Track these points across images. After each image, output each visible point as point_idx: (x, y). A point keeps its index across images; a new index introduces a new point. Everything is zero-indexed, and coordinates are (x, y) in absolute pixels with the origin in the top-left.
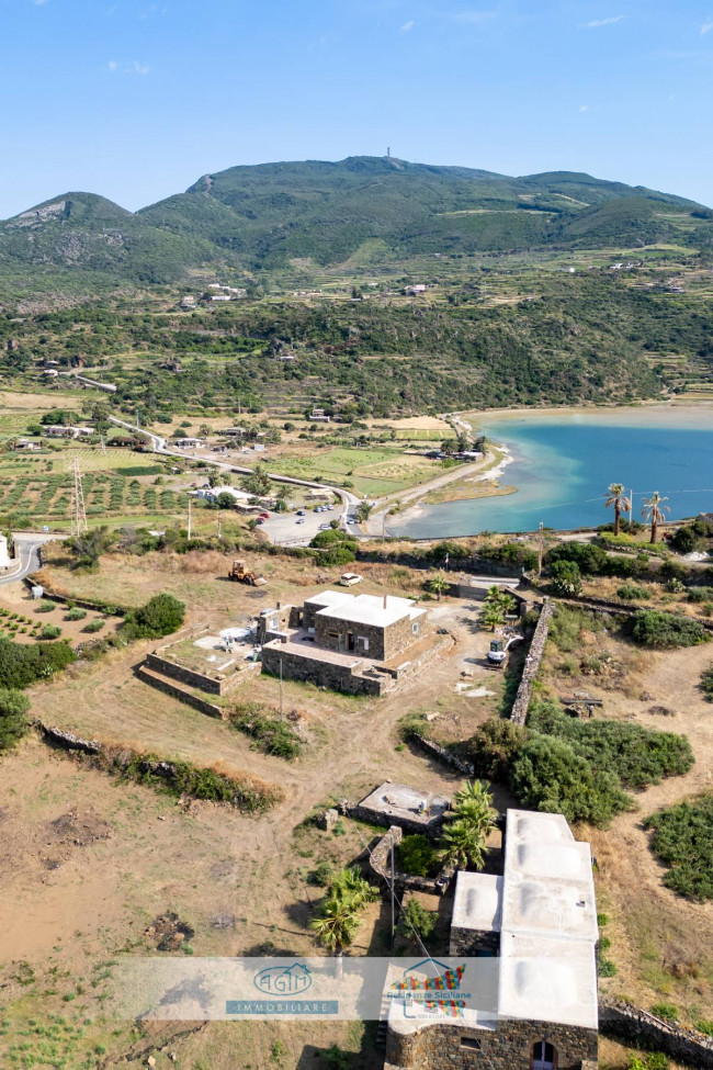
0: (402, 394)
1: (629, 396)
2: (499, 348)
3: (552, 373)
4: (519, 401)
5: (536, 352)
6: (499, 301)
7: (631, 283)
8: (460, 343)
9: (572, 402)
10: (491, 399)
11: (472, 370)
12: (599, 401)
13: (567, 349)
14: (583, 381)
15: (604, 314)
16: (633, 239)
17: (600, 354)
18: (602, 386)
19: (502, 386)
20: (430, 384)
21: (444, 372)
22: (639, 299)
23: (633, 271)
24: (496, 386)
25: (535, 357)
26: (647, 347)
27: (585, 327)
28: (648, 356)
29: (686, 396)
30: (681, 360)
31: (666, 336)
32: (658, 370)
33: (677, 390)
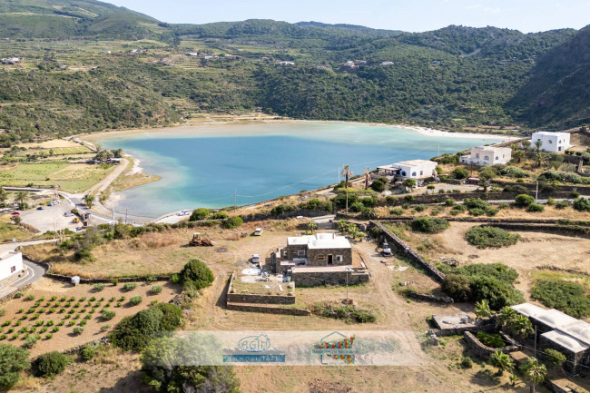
0: (37, 127)
1: (167, 121)
2: (88, 97)
3: (123, 110)
4: (108, 127)
5: (111, 97)
6: (73, 69)
7: (145, 60)
8: (63, 94)
9: (139, 126)
10: (91, 126)
11: (75, 110)
12: (154, 124)
13: (128, 97)
14: (142, 114)
15: (136, 77)
17: (146, 100)
18: (152, 116)
19: (97, 119)
20: (51, 119)
21: (58, 112)
22: (152, 69)
23: (143, 54)
24: (92, 119)
25: (111, 101)
26: (163, 95)
27: (133, 84)
28: (166, 100)
29: (192, 120)
30: (183, 102)
31: (171, 89)
32: (174, 107)
33: (187, 118)
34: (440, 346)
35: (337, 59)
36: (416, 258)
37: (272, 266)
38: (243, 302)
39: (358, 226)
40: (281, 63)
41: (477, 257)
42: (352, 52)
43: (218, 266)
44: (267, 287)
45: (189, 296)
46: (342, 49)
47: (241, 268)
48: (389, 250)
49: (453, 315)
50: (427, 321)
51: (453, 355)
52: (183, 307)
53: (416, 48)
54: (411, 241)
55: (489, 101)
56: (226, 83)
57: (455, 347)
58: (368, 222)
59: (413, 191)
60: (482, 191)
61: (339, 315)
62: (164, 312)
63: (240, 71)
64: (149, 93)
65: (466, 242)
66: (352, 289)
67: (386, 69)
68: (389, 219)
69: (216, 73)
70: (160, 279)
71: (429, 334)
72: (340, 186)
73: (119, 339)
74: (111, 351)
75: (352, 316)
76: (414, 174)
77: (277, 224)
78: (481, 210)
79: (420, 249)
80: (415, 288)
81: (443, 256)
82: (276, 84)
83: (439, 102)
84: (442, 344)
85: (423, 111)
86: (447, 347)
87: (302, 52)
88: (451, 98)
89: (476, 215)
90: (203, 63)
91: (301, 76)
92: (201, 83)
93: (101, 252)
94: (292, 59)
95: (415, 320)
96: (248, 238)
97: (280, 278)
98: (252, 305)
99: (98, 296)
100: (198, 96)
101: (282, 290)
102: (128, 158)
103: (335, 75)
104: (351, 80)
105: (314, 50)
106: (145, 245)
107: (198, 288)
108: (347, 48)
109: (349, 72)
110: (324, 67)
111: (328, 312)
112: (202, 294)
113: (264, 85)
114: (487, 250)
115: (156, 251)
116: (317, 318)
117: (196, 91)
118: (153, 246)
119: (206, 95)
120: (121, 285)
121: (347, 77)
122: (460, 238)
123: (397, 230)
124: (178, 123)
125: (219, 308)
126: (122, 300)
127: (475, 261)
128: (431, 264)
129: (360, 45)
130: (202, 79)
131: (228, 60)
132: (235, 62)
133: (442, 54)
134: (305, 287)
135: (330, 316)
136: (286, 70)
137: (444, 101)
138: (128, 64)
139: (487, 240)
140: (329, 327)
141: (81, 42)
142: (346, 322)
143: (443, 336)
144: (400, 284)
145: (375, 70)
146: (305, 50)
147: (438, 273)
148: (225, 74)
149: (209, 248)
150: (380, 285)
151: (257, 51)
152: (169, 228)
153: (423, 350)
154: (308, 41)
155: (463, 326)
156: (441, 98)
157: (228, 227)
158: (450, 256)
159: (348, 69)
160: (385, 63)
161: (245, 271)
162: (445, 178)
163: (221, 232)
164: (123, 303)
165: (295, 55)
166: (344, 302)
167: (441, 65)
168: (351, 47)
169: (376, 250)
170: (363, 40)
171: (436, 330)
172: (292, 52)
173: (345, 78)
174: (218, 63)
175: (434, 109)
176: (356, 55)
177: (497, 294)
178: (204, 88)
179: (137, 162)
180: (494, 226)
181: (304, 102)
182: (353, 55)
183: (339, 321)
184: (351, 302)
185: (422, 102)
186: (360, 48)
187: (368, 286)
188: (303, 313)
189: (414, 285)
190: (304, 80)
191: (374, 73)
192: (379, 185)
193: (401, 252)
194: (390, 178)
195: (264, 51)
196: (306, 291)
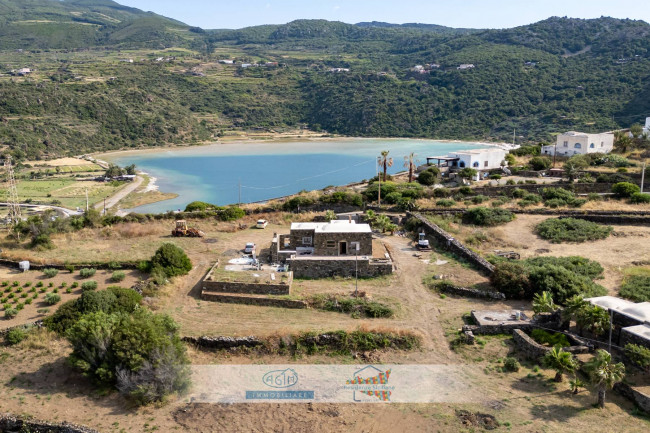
0: (45, 143)
1: (194, 139)
2: (104, 110)
3: (144, 126)
4: (126, 145)
5: (130, 111)
6: (89, 80)
7: (171, 69)
8: (76, 107)
9: (161, 144)
10: (106, 144)
11: (89, 125)
12: (179, 142)
13: (149, 110)
14: (165, 130)
15: (160, 89)
16: (158, 44)
17: (171, 114)
18: (177, 133)
19: (113, 136)
20: (61, 135)
21: (69, 127)
22: (179, 80)
23: (171, 62)
24: (108, 136)
25: (130, 115)
26: (192, 109)
27: (155, 96)
28: (194, 115)
29: (225, 138)
30: (214, 117)
31: (202, 103)
32: (203, 123)
33: (219, 135)
34: (476, 345)
35: (403, 64)
36: (461, 251)
37: (268, 257)
38: (222, 291)
39: (391, 218)
40: (333, 70)
41: (547, 251)
42: (422, 55)
43: (202, 256)
44: (256, 275)
45: (155, 283)
46: (410, 52)
47: (229, 257)
48: (426, 242)
49: (501, 312)
50: (463, 318)
51: (493, 357)
52: (144, 295)
53: (505, 47)
54: (459, 234)
55: (599, 111)
56: (265, 95)
57: (498, 348)
58: (404, 215)
59: (472, 184)
60: (566, 182)
61: (345, 308)
62: (118, 296)
63: (283, 81)
64: (175, 106)
65: (535, 236)
66: (369, 282)
67: (464, 73)
68: (434, 210)
69: (254, 83)
70: (125, 266)
71: (463, 331)
72: (377, 179)
73: (56, 322)
74: (43, 335)
75: (361, 309)
76: (476, 165)
77: (287, 217)
78: (561, 200)
79: (470, 242)
80: (453, 281)
81: (499, 249)
82: (326, 95)
83: (533, 113)
84: (480, 343)
85: (511, 124)
86: (487, 347)
87: (359, 57)
88: (549, 108)
89: (554, 206)
90: (240, 72)
91: (357, 84)
92: (236, 96)
93: (64, 240)
94: (347, 66)
95: (447, 317)
96: (247, 231)
97: (275, 267)
98: (233, 295)
99: (46, 282)
100: (232, 110)
101: (273, 278)
102: (144, 176)
103: (400, 82)
104: (418, 88)
105: (375, 55)
106: (118, 235)
107: (169, 276)
108: (416, 50)
109: (416, 79)
110: (385, 74)
111: (331, 304)
112: (172, 282)
113: (312, 96)
114: (564, 245)
115: (130, 241)
116: (316, 311)
117: (230, 105)
118: (127, 235)
119: (241, 109)
120: (78, 273)
121: (414, 85)
122: (527, 231)
123: (442, 222)
124: (207, 142)
125: (192, 299)
126: (74, 286)
127: (544, 255)
128: (481, 256)
129: (432, 46)
130: (237, 91)
131: (269, 68)
132: (277, 71)
133: (539, 54)
134: (307, 278)
135: (332, 309)
136: (338, 78)
137: (539, 111)
138: (152, 75)
139: (565, 234)
140: (329, 320)
141: (101, 53)
142: (353, 317)
143: (483, 334)
144: (434, 278)
145: (451, 75)
146: (363, 55)
147: (489, 266)
148: (265, 84)
149: (196, 239)
150: (407, 278)
151: (305, 58)
152: (152, 218)
153: (452, 349)
154: (368, 44)
155: (513, 323)
156: (535, 108)
157: (225, 220)
158: (509, 249)
159: (416, 75)
160: (463, 67)
161: (233, 261)
162: (517, 170)
163: (216, 225)
164: (74, 290)
165: (352, 61)
166: (354, 294)
167: (536, 67)
168: (421, 49)
169: (410, 244)
170: (436, 41)
171: (473, 327)
172: (348, 58)
173: (412, 86)
174: (256, 72)
175: (525, 122)
176: (427, 57)
177: (567, 287)
178: (239, 101)
179: (153, 180)
180: (577, 218)
181: (360, 116)
182: (424, 59)
183: (343, 315)
184: (363, 295)
185: (510, 113)
186: (432, 49)
187: (390, 279)
188: (298, 305)
189: (452, 278)
190: (359, 90)
191: (448, 79)
192: (428, 176)
193: (442, 245)
194: (443, 170)
195: (314, 58)
196: (306, 283)
